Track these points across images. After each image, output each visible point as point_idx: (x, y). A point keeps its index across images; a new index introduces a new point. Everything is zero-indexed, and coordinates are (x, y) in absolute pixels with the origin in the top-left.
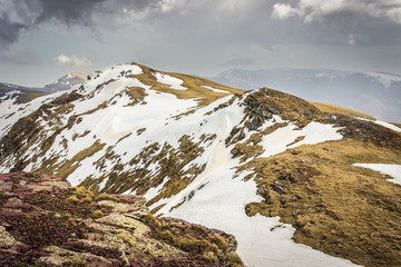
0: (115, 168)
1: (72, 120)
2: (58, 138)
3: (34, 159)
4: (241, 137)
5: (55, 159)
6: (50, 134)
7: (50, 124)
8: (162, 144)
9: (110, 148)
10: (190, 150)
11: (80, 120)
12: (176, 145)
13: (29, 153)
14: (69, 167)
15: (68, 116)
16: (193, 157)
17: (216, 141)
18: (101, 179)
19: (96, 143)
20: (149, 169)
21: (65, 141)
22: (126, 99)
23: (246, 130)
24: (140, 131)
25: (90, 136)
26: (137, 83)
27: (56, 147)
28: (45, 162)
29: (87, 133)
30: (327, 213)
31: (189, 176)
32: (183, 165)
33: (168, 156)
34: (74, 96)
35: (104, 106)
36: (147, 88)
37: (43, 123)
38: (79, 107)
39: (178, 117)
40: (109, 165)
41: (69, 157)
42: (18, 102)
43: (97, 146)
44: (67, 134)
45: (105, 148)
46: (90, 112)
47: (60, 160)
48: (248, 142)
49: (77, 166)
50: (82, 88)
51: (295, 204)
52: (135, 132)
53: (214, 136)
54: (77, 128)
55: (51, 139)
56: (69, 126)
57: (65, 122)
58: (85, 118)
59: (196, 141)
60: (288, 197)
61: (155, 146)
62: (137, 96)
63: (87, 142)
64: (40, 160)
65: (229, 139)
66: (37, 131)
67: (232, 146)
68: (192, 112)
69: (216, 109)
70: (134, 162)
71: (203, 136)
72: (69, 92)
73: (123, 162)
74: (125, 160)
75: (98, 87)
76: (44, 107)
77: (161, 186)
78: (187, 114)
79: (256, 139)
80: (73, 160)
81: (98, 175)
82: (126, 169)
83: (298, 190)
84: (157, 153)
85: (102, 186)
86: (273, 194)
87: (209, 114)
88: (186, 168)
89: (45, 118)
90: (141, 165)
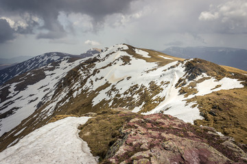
0: (116, 96)
1: (95, 71)
2: (89, 80)
3: (78, 89)
4: (184, 84)
5: (88, 90)
6: (84, 78)
7: (84, 73)
8: (140, 85)
9: (114, 86)
10: (155, 89)
11: (99, 72)
12: (148, 86)
13: (75, 86)
14: (94, 94)
15: (93, 69)
16: (158, 93)
17: (169, 85)
18: (110, 101)
19: (107, 83)
20: (134, 97)
21: (92, 81)
22: (121, 62)
23: (187, 80)
24: (129, 78)
25: (104, 79)
26: (125, 54)
27: (88, 84)
28: (83, 91)
29: (102, 78)
30: (242, 128)
31: (156, 102)
32: (152, 96)
33: (143, 91)
34: (95, 60)
35: (110, 65)
36: (131, 56)
37: (81, 72)
38: (98, 65)
39: (148, 72)
40: (114, 94)
41: (94, 89)
42: (69, 62)
43: (107, 85)
44: (93, 78)
45: (111, 85)
46: (103, 68)
47: (89, 91)
48: (189, 86)
49: (98, 94)
50: (99, 55)
51: (222, 122)
52: (126, 79)
53: (169, 82)
54: (97, 75)
55: (85, 80)
56: (94, 74)
57: (92, 72)
58: (101, 70)
59: (158, 84)
60: (218, 118)
61: (136, 86)
62: (126, 60)
63: (102, 83)
64: (80, 90)
65: (177, 84)
66: (79, 76)
67: (180, 88)
68: (155, 69)
69: (169, 69)
70: (125, 93)
71: (162, 82)
72: (93, 57)
73: (120, 93)
74: (121, 92)
75: (107, 56)
76: (82, 65)
77: (141, 106)
78: (152, 70)
79: (193, 86)
80: (96, 91)
81: (108, 99)
82: (122, 96)
83: (223, 115)
84: (138, 89)
85: (110, 104)
86: (209, 116)
87: (165, 70)
88: (154, 98)
89: (82, 70)
90: (129, 95)
